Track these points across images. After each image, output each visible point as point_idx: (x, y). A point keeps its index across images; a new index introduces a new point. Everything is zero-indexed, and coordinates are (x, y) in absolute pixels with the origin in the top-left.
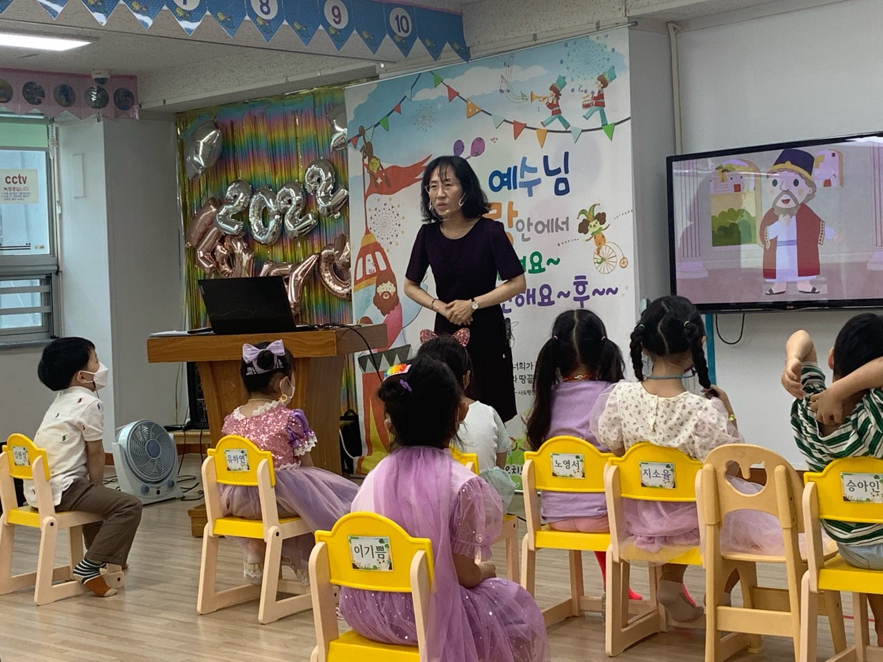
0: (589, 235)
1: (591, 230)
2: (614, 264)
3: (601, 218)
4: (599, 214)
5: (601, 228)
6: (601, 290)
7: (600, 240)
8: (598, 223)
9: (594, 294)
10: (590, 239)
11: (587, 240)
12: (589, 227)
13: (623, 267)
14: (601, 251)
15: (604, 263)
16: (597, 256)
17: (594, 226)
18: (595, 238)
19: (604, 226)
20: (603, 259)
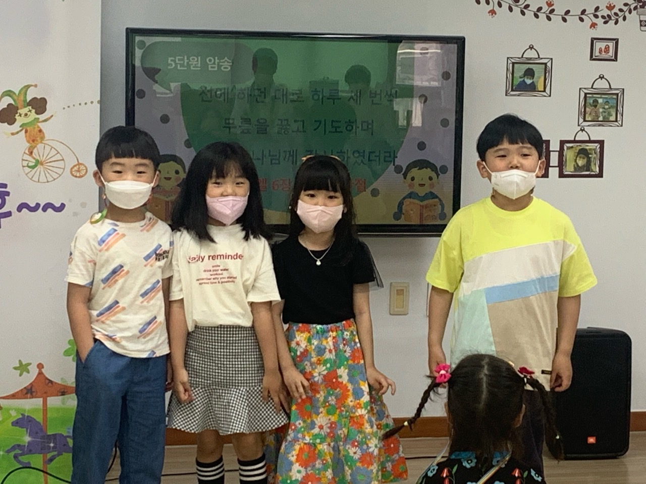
0: (16, 127)
1: (20, 121)
2: (60, 171)
3: (39, 105)
4: (35, 98)
5: (39, 119)
6: (33, 205)
7: (35, 137)
8: (33, 111)
9: (20, 209)
10: (17, 133)
11: (13, 134)
12: (17, 117)
13: (76, 177)
14: (35, 151)
15: (39, 168)
16: (27, 157)
17: (26, 115)
18: (26, 132)
19: (42, 117)
20: (38, 163)
